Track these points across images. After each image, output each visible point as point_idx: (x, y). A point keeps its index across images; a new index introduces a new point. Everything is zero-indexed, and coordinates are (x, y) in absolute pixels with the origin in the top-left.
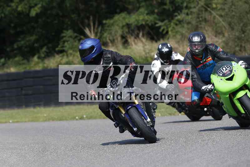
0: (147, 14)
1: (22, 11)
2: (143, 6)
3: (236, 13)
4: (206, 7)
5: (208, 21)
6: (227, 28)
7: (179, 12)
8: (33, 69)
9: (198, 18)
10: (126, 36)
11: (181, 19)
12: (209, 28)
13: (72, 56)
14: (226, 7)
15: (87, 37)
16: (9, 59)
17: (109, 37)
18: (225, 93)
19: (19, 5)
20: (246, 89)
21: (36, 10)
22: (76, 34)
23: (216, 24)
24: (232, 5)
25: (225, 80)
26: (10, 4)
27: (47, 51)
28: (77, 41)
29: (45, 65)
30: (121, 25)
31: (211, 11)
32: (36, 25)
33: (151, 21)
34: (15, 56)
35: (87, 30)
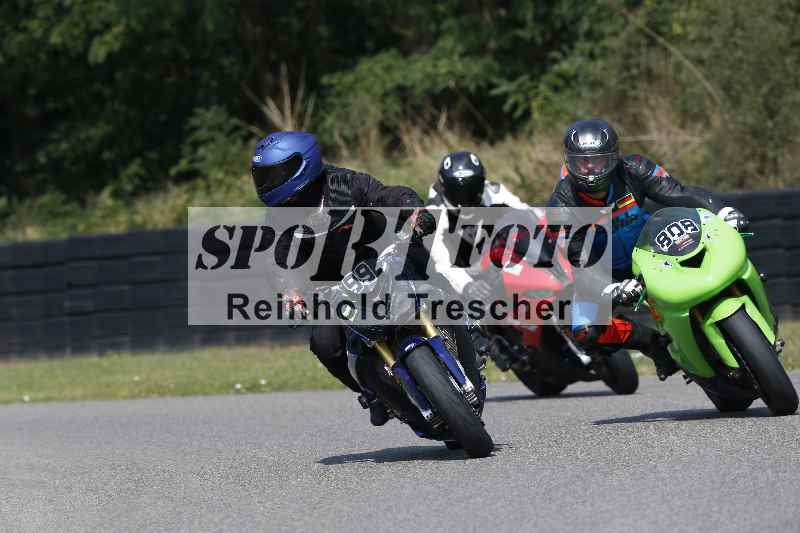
0: (463, 56)
1: (64, 44)
2: (449, 31)
3: (746, 51)
4: (652, 33)
5: (658, 78)
6: (719, 100)
7: (565, 47)
8: (97, 231)
9: (627, 68)
10: (396, 128)
11: (572, 72)
12: (660, 100)
13: (224, 189)
14: (716, 33)
15: (269, 128)
16: (21, 199)
17: (341, 129)
18: (678, 307)
19: (53, 25)
20: (743, 293)
21: (105, 43)
22: (235, 121)
23: (684, 87)
24: (736, 25)
25: (678, 266)
26: (23, 23)
27: (143, 172)
28: (239, 142)
29: (138, 219)
30: (378, 89)
31: (668, 45)
32: (107, 91)
33: (475, 77)
34: (40, 190)
35: (269, 108)
